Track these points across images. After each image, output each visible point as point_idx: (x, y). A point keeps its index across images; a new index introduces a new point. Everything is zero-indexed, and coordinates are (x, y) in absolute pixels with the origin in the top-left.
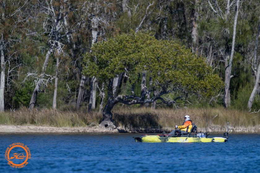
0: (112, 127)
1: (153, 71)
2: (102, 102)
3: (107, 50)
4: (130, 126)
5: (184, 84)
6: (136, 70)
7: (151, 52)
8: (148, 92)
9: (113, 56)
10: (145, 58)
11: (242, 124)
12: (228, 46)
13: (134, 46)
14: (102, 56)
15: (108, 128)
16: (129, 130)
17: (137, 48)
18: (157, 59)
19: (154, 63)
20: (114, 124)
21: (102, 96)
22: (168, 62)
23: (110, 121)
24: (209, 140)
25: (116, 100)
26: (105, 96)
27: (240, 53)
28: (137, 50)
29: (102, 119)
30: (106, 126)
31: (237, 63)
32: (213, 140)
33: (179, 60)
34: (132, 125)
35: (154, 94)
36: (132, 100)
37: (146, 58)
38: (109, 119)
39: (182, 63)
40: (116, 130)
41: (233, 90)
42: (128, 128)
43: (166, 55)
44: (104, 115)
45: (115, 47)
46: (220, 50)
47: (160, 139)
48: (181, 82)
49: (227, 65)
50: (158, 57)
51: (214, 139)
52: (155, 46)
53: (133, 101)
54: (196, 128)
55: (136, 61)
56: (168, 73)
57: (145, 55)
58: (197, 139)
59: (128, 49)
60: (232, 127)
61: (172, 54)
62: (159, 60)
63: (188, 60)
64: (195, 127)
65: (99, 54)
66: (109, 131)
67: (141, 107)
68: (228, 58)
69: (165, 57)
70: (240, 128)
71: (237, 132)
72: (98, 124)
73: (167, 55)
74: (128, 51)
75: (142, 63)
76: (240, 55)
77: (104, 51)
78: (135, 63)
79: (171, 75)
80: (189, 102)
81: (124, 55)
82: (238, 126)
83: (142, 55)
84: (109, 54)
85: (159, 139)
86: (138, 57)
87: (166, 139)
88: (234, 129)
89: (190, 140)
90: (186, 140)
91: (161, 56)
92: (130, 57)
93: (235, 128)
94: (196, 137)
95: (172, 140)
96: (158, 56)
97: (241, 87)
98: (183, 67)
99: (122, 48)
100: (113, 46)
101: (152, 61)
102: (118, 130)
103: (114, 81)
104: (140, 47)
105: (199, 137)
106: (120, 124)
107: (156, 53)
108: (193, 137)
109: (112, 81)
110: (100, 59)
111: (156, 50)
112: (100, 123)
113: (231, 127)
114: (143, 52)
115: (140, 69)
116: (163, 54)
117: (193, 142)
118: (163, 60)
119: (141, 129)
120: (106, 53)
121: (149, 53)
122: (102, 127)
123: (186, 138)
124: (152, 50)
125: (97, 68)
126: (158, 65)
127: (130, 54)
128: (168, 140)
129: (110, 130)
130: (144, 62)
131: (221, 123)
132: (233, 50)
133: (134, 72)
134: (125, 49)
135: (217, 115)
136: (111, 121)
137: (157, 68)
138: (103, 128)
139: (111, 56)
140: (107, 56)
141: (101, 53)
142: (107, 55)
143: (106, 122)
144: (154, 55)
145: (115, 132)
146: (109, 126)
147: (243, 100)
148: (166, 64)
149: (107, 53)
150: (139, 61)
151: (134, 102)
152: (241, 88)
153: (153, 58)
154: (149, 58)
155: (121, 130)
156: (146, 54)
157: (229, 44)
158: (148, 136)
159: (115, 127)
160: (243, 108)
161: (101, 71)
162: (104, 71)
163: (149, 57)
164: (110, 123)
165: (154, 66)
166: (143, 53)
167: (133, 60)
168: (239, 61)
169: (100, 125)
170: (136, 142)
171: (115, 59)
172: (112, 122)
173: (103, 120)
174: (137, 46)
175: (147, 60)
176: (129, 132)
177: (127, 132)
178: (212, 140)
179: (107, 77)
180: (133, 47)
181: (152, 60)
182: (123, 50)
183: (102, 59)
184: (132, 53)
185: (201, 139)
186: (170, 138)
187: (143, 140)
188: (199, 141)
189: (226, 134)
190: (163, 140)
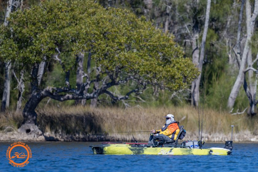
0: (36, 133)
1: (97, 53)
2: (20, 98)
3: (30, 22)
4: (62, 132)
5: (142, 71)
6: (72, 51)
7: (94, 26)
8: (89, 82)
9: (39, 30)
10: (85, 33)
11: (221, 130)
12: (196, 19)
13: (70, 16)
14: (24, 31)
15: (31, 134)
16: (61, 137)
17: (73, 19)
18: (103, 35)
19: (99, 41)
20: (39, 129)
21: (21, 88)
22: (119, 40)
23: (34, 124)
24: (204, 152)
25: (42, 93)
26: (24, 88)
27: (213, 29)
28: (74, 22)
29: (23, 121)
30: (28, 131)
31: (210, 44)
32: (211, 153)
33: (135, 37)
34: (65, 130)
35: (94, 86)
36: (65, 95)
37: (87, 33)
38: (33, 122)
39: (140, 41)
40: (42, 138)
41: (203, 82)
42: (60, 135)
43: (116, 29)
44: (24, 116)
45: (42, 17)
46: (186, 26)
47: (132, 150)
48: (139, 69)
49: (195, 47)
50: (105, 33)
51: (211, 151)
52: (101, 16)
53: (67, 95)
54: (185, 133)
55: (72, 37)
56: (120, 56)
57: (85, 29)
58: (187, 151)
59: (61, 20)
60: (206, 135)
61: (124, 28)
62: (106, 36)
63: (148, 37)
64: (183, 131)
65: (19, 27)
66: (32, 138)
67: (76, 105)
68: (196, 37)
69: (115, 32)
70: (218, 135)
71: (214, 141)
72: (16, 128)
73: (118, 29)
74: (61, 23)
75: (81, 41)
76: (214, 33)
77: (27, 23)
78: (71, 40)
79: (123, 58)
80: (141, 99)
81: (55, 29)
82: (215, 132)
83: (82, 28)
84: (34, 28)
85: (130, 150)
86: (76, 32)
87: (140, 150)
88: (210, 137)
89: (177, 151)
91: (110, 31)
92: (65, 32)
93: (212, 136)
94: (184, 147)
95: (149, 151)
96: (105, 30)
97: (214, 78)
98: (140, 46)
99: (52, 20)
100: (40, 16)
101: (96, 38)
102: (46, 137)
103: (39, 67)
104: (79, 18)
105: (190, 148)
106: (48, 129)
107: (102, 26)
108: (181, 147)
109: (36, 67)
110: (20, 35)
111: (103, 22)
112: (18, 128)
113: (206, 133)
114: (83, 25)
115: (79, 50)
116: (112, 28)
117: (181, 154)
118: (112, 36)
119: (77, 135)
120: (29, 26)
121: (92, 27)
122: (22, 134)
123: (170, 148)
124: (96, 22)
125: (16, 47)
126: (104, 44)
127: (64, 27)
128: (143, 151)
129: (34, 136)
130: (85, 39)
131: (191, 129)
132: (206, 24)
133: (70, 54)
134: (57, 21)
135: (185, 117)
136: (36, 124)
137: (103, 48)
138: (24, 134)
139: (36, 31)
140: (31, 31)
141: (22, 26)
142: (31, 29)
143: (28, 126)
144: (100, 29)
145: (41, 141)
146: (33, 131)
147: (221, 95)
148: (116, 43)
149: (31, 26)
150: (76, 38)
151: (68, 97)
152: (214, 80)
153: (97, 34)
154: (91, 34)
155: (50, 137)
156: (87, 27)
157: (198, 17)
158: (113, 145)
159: (40, 132)
160: (220, 108)
161: (22, 53)
162: (26, 53)
163: (92, 32)
164: (34, 127)
165: (100, 44)
166: (83, 27)
167: (68, 36)
168: (212, 40)
169: (19, 130)
170: (94, 154)
171: (42, 35)
172: (36, 126)
173: (23, 123)
174: (73, 17)
175: (89, 36)
176: (60, 141)
177: (57, 140)
179: (30, 60)
180: (68, 18)
181: (96, 36)
182: (53, 23)
183: (23, 34)
184: (67, 27)
185: (192, 150)
186: (146, 149)
187: (105, 151)
188: (189, 153)
189: (230, 144)
190: (135, 152)
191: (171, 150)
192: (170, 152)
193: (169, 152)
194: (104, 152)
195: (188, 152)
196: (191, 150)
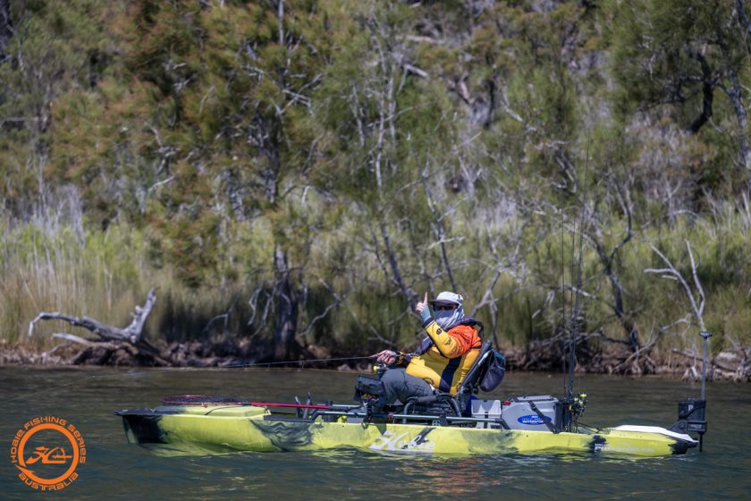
32: (597, 447)
47: (264, 430)
51: (601, 441)
58: (492, 438)
85: (259, 433)
87: (297, 430)
90: (419, 442)
105: (506, 426)
117: (467, 453)
123: (421, 427)
128: (309, 435)
178: (592, 445)
185: (514, 436)
186: (320, 426)
187: (166, 434)
188: (502, 448)
189: (692, 411)
190: (279, 438)
191: (424, 433)
192: (419, 443)
193: (415, 444)
194: (164, 436)
195: (498, 442)
196: (507, 435)
